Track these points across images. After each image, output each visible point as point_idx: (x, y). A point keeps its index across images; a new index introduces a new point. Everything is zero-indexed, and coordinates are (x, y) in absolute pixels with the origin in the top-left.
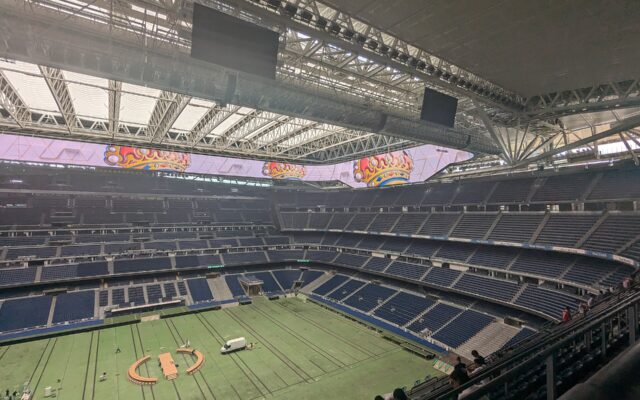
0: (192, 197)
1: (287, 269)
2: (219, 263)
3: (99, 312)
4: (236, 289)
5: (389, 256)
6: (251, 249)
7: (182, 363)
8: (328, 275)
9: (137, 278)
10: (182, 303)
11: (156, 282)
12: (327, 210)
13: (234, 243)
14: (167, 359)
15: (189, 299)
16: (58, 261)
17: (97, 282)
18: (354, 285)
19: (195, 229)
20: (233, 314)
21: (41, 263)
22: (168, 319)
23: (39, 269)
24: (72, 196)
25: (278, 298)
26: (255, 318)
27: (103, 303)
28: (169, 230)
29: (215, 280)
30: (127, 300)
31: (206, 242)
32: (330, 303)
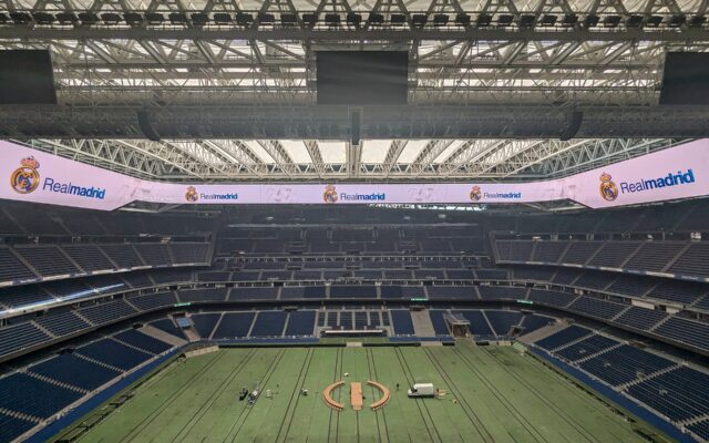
0: (399, 225)
1: (504, 310)
2: (424, 296)
3: (317, 331)
4: (440, 326)
5: (663, 308)
6: (458, 283)
7: (369, 396)
8: (561, 324)
9: (349, 304)
10: (384, 334)
11: (363, 309)
12: (560, 237)
13: (439, 274)
14: (357, 388)
15: (390, 331)
16: (291, 284)
17: (318, 304)
18: (600, 343)
19: (400, 259)
20: (432, 355)
21: (281, 284)
22: (369, 348)
23: (280, 288)
24: (304, 229)
25: (487, 344)
26: (454, 363)
27: (321, 324)
28: (377, 259)
29: (419, 313)
30: (338, 324)
31: (410, 274)
32: (557, 362)
